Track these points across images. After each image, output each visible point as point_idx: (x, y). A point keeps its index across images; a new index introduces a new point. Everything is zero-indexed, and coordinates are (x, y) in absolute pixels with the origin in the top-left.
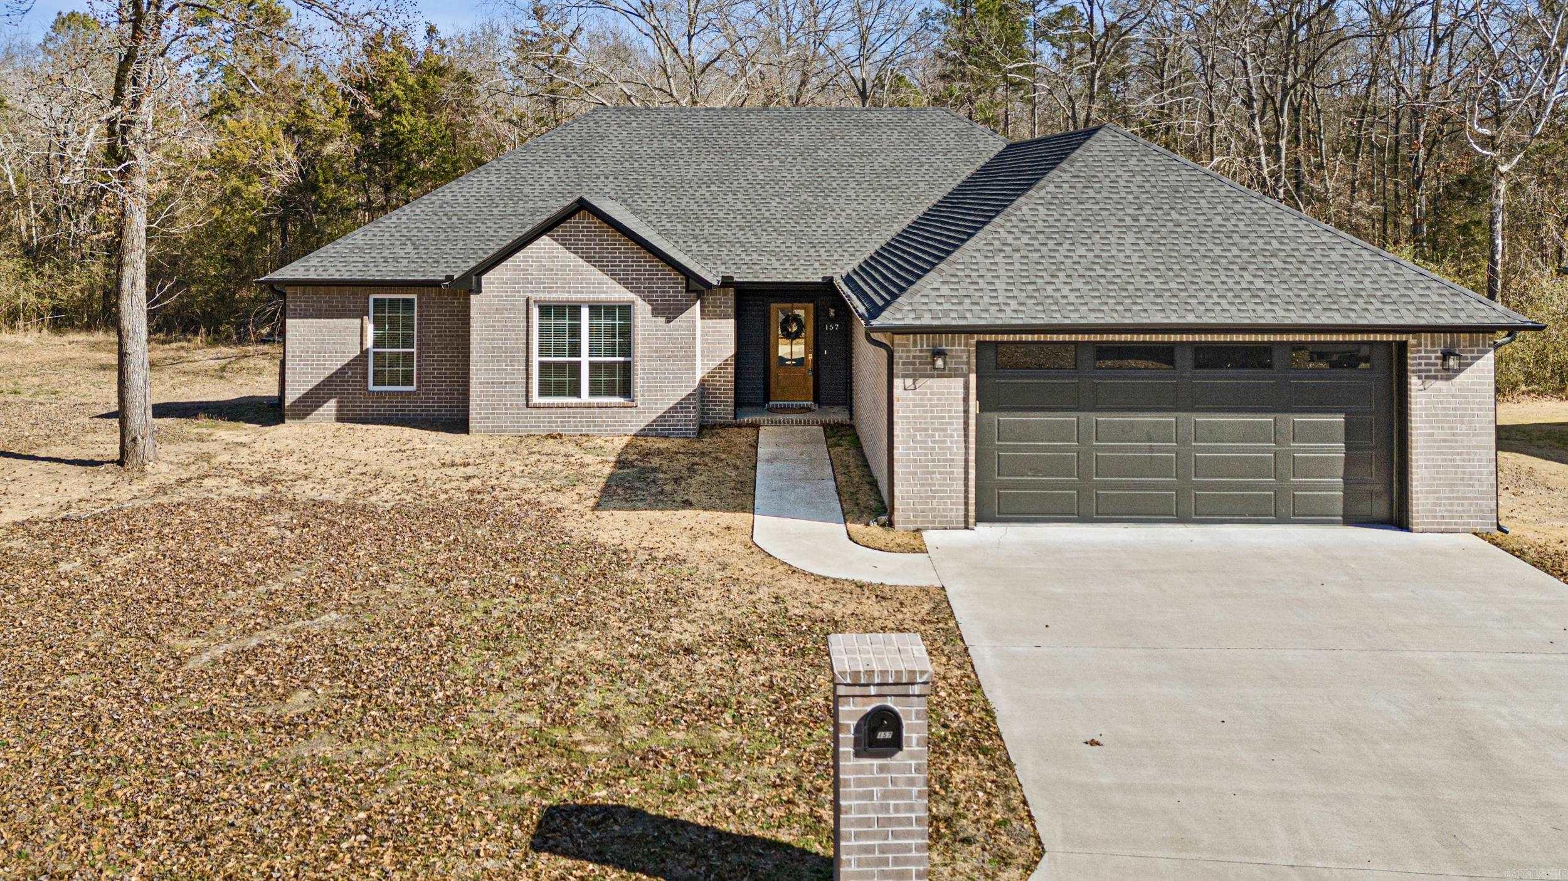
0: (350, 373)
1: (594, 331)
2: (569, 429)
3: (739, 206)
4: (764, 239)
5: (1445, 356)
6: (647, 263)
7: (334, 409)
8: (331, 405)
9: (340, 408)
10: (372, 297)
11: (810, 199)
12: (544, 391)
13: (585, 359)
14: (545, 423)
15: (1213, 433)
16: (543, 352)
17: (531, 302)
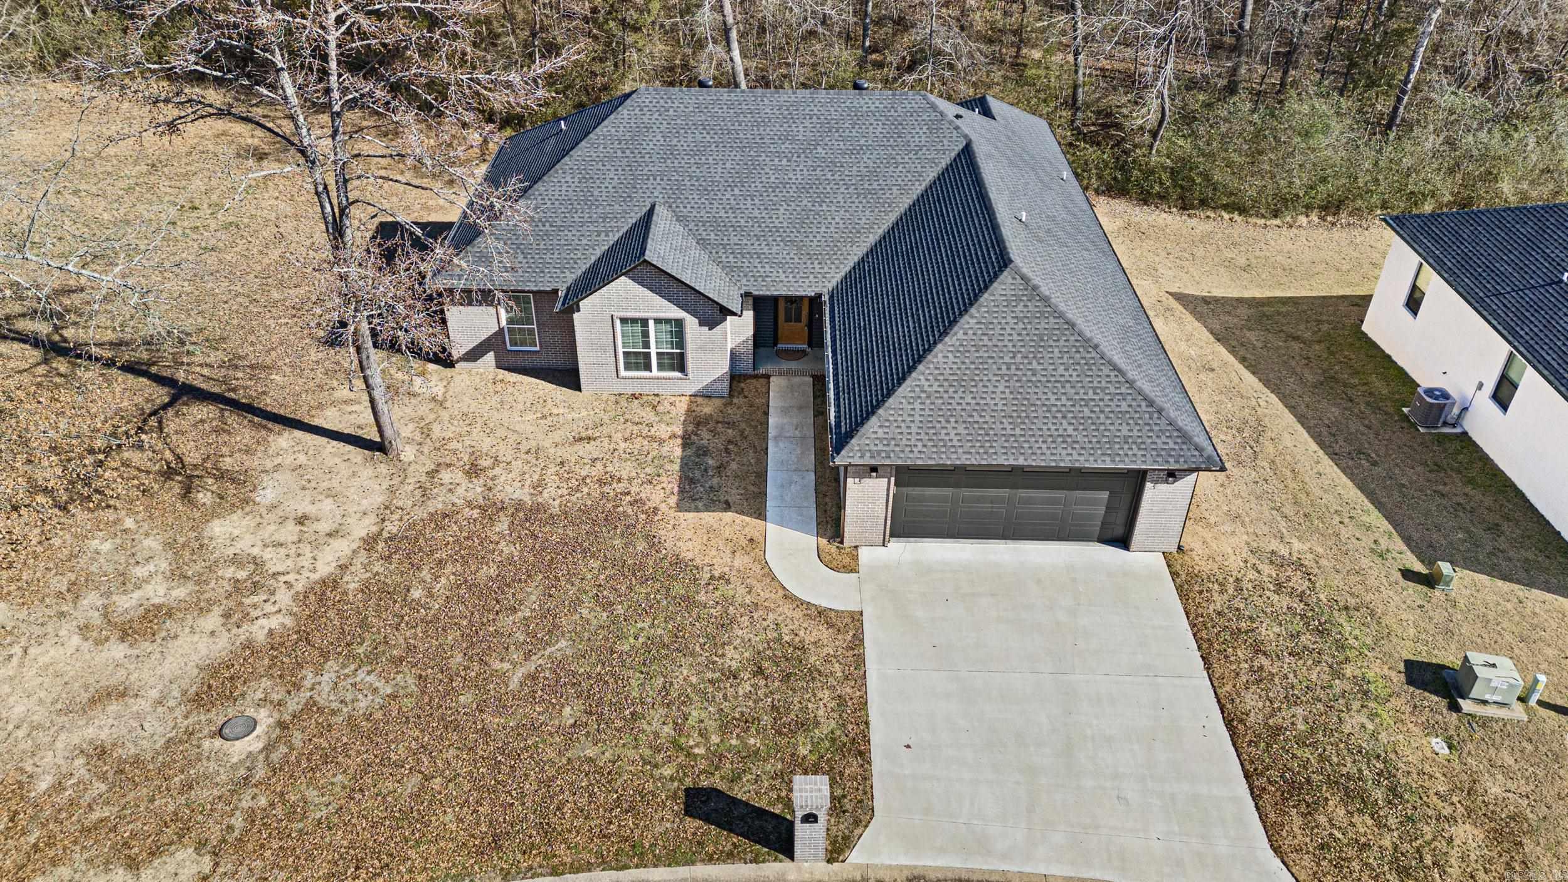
0: (496, 339)
1: (658, 334)
2: (646, 391)
3: (756, 213)
5: (1169, 475)
7: (493, 359)
8: (491, 356)
12: (628, 367)
13: (653, 351)
14: (628, 388)
15: (1029, 501)
16: (625, 345)
17: (615, 317)
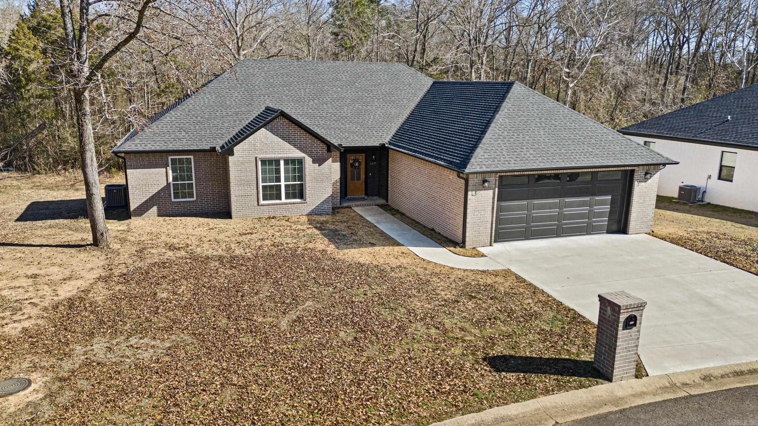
0: (162, 194)
1: (286, 171)
2: (277, 214)
3: (331, 110)
4: (347, 126)
5: (646, 174)
6: (309, 140)
7: (156, 211)
8: (155, 209)
9: (159, 210)
10: (170, 158)
11: (360, 107)
12: (264, 199)
13: (283, 183)
14: (265, 213)
15: (570, 205)
16: (264, 180)
17: (258, 159)
